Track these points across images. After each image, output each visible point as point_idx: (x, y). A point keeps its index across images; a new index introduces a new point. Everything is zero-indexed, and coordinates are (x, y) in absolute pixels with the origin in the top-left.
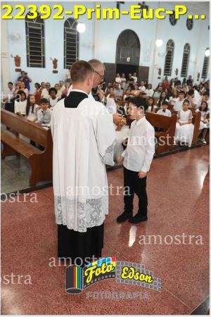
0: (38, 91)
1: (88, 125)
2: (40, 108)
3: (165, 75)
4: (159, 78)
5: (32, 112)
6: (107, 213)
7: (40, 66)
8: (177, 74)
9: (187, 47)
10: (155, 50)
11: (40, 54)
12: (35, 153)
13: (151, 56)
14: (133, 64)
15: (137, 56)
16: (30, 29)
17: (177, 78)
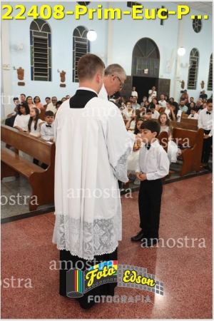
5: (35, 128)
7: (46, 80)
8: (203, 87)
10: (176, 61)
11: (46, 66)
13: (172, 68)
14: (151, 76)
15: (156, 67)
16: (36, 39)
17: (204, 91)
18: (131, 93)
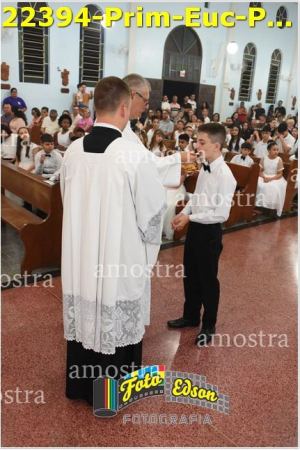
0: (37, 121)
1: (121, 181)
2: (40, 149)
3: (240, 99)
4: (231, 104)
5: (27, 155)
6: (148, 324)
7: (40, 81)
8: (259, 99)
9: (277, 55)
11: (41, 61)
12: (32, 222)
13: (219, 70)
14: (190, 80)
15: (196, 68)
17: (260, 104)
18: (161, 105)
